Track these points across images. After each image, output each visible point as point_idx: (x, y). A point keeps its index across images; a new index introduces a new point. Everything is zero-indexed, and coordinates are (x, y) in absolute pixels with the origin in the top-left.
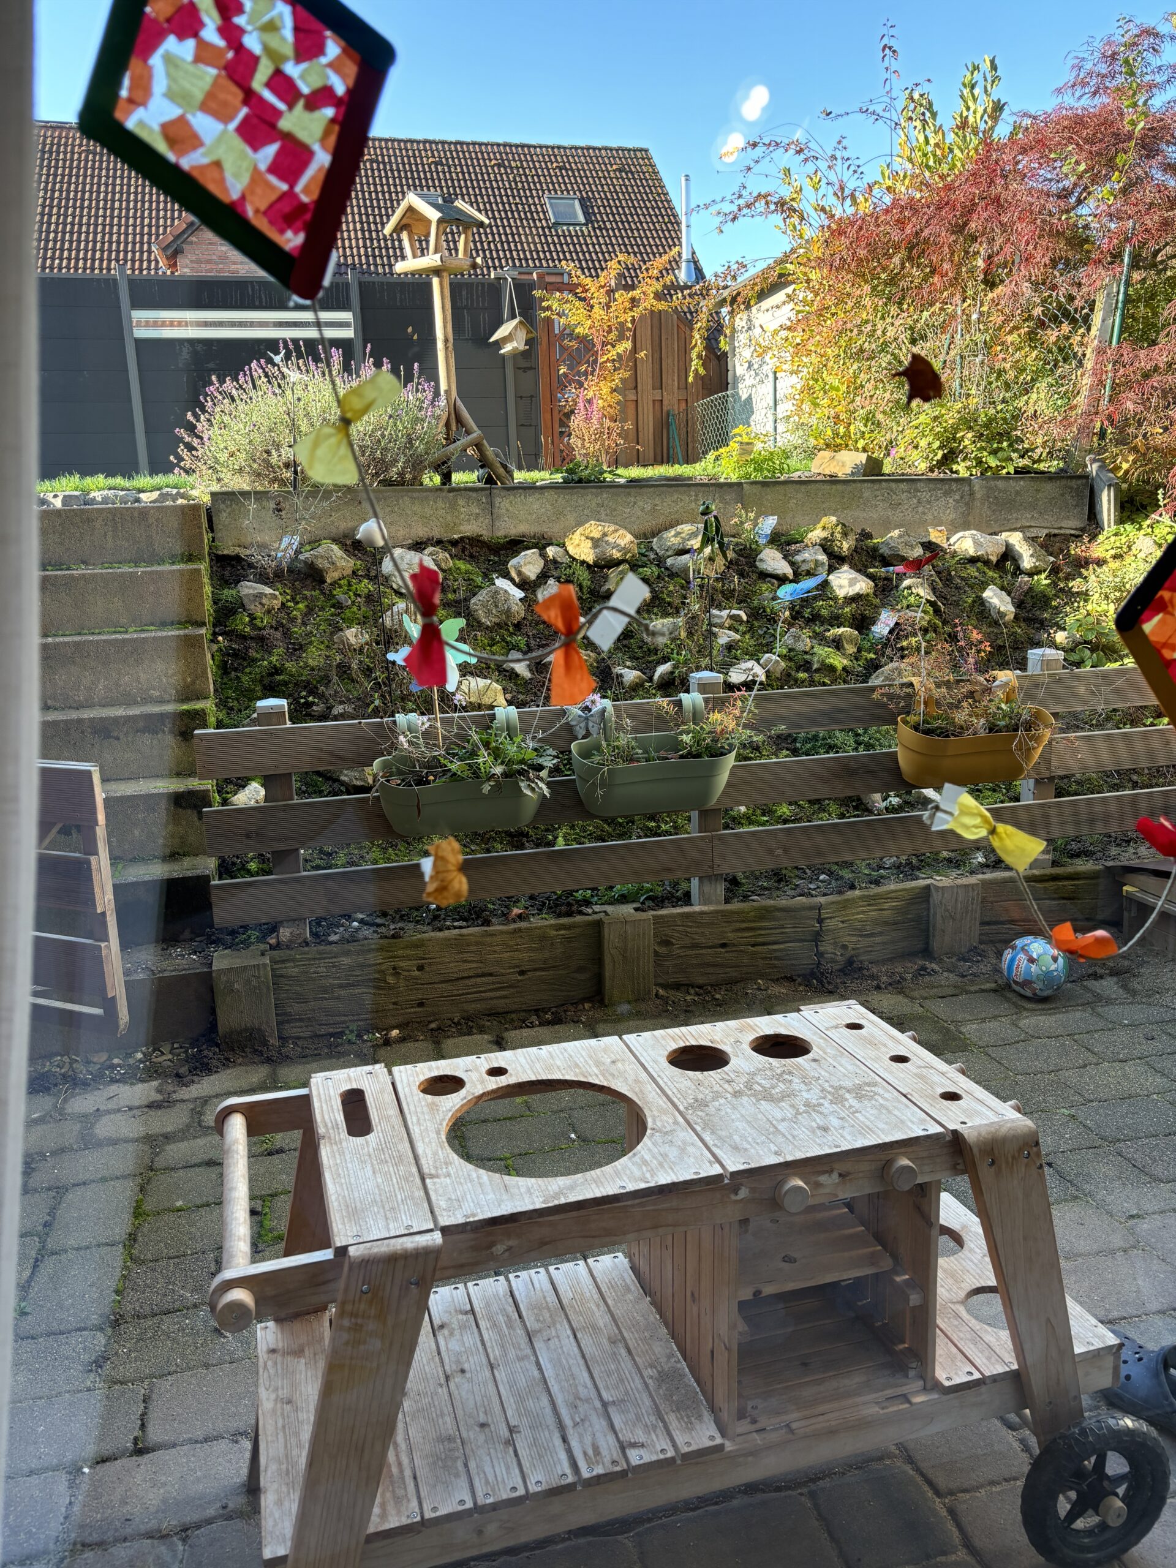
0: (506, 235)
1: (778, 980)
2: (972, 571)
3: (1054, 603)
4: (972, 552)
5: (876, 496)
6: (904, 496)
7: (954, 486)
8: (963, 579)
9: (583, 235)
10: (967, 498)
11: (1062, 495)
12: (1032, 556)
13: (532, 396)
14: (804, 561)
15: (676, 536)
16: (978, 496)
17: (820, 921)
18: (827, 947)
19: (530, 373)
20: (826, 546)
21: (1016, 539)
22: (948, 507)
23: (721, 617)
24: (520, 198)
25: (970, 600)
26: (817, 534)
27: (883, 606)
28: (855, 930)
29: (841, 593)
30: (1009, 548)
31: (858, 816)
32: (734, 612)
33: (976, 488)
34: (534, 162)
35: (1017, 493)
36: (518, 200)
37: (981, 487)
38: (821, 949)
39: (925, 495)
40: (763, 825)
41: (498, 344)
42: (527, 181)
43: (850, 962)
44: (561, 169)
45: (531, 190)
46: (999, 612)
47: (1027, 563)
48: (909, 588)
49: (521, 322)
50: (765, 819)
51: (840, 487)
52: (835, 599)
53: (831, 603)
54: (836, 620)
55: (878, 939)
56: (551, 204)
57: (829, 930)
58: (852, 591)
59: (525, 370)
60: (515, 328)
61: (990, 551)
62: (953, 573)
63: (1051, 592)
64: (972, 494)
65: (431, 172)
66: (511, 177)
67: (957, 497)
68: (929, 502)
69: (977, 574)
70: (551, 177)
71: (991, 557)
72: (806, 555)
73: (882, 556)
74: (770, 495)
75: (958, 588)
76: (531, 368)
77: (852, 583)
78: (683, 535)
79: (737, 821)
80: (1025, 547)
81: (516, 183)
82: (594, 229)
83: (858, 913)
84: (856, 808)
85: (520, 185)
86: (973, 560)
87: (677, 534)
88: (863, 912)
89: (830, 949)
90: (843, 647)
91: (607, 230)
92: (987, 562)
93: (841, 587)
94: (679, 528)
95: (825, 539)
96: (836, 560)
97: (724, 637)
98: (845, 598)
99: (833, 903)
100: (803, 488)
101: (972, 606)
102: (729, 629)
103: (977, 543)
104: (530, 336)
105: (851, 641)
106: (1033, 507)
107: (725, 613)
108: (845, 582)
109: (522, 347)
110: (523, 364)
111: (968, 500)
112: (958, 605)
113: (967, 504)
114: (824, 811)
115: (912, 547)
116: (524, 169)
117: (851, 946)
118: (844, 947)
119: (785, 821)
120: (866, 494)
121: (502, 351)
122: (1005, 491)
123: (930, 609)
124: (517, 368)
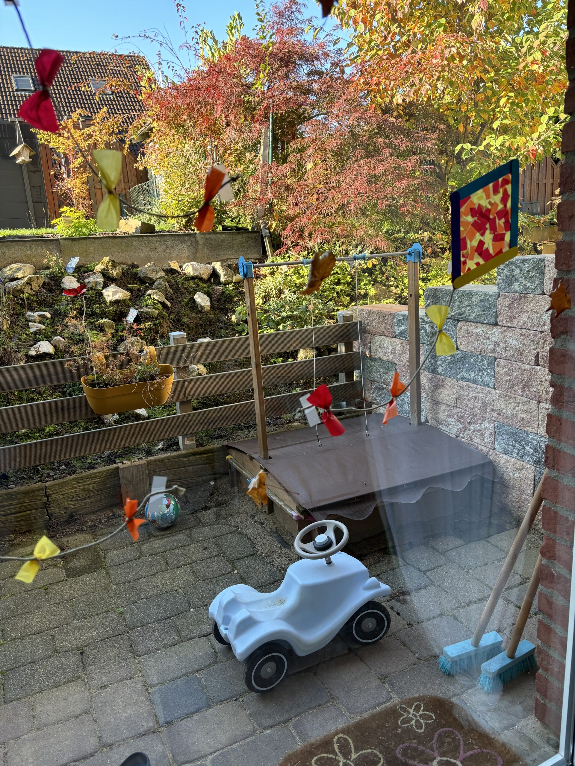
0: (68, 99)
1: (24, 532)
2: (192, 284)
3: (235, 300)
4: (192, 274)
5: (141, 245)
6: (158, 244)
7: (186, 238)
8: (185, 288)
9: (111, 100)
10: (194, 244)
11: (247, 241)
12: (225, 275)
13: (40, 186)
14: (89, 282)
15: (9, 270)
16: (200, 243)
17: (47, 496)
18: (54, 510)
19: (37, 174)
20: (104, 273)
21: (217, 266)
22: (184, 249)
23: (33, 316)
24: (76, 79)
25: (186, 300)
26: (99, 267)
27: (133, 306)
28: (72, 498)
29: (108, 299)
30: (214, 270)
31: (96, 428)
32: (42, 313)
33: (199, 239)
34: (83, 61)
35: (222, 241)
36: (74, 81)
37: (201, 238)
38: (50, 512)
39: (170, 243)
40: (36, 438)
41: (15, 157)
42: (79, 71)
43: (71, 516)
44: (97, 65)
45: (81, 76)
46: (201, 306)
47: (223, 279)
48: (149, 295)
49: (25, 146)
50: (38, 435)
51: (119, 240)
52: (105, 302)
53: (103, 305)
54: (103, 315)
55: (88, 501)
56: (93, 84)
57: (53, 501)
58: (114, 298)
59: (34, 172)
60: (22, 149)
61: (202, 273)
62: (180, 286)
63: (233, 294)
64: (197, 242)
65: (25, 64)
66: (70, 68)
67: (189, 244)
68: (173, 247)
69: (194, 286)
70: (92, 69)
71: (203, 276)
72: (91, 279)
73: (139, 277)
74: (76, 246)
75: (182, 294)
76: (38, 171)
77: (114, 293)
78: (13, 270)
79: (20, 438)
80: (222, 270)
81: (73, 72)
82: (117, 97)
83: (72, 489)
84: (97, 423)
85: (75, 73)
86: (193, 278)
87: (11, 269)
88: (76, 487)
89: (56, 510)
90: (105, 330)
91: (124, 98)
92: (201, 279)
93: (108, 296)
94: (11, 266)
95: (104, 269)
96: (109, 280)
97: (34, 327)
98: (110, 302)
99: (54, 485)
100: (97, 241)
101: (187, 304)
102: (39, 323)
103: (194, 268)
104: (32, 153)
105: (109, 326)
106: (232, 248)
107: (36, 314)
108: (110, 293)
109: (27, 159)
110: (33, 169)
111: (195, 245)
112: (180, 303)
113: (195, 248)
114: (77, 426)
115: (157, 272)
116: (77, 65)
117: (70, 508)
118: (66, 508)
119: (50, 435)
120: (135, 243)
121: (17, 162)
122: (215, 240)
123: (160, 306)
124: (29, 171)
